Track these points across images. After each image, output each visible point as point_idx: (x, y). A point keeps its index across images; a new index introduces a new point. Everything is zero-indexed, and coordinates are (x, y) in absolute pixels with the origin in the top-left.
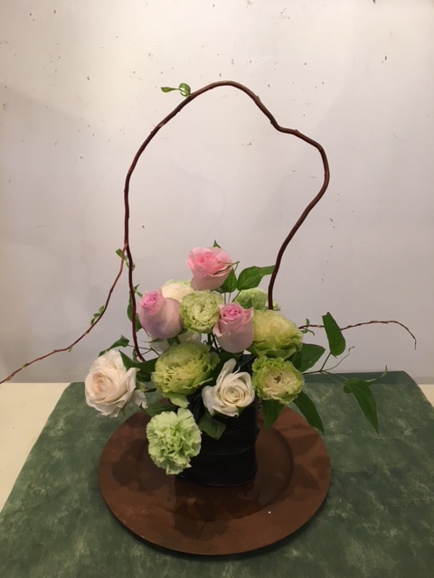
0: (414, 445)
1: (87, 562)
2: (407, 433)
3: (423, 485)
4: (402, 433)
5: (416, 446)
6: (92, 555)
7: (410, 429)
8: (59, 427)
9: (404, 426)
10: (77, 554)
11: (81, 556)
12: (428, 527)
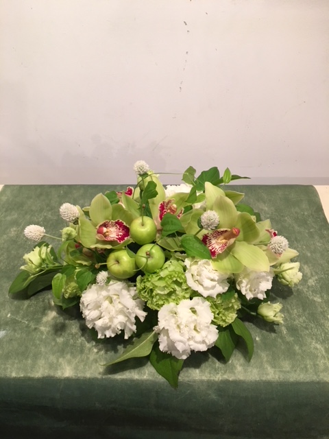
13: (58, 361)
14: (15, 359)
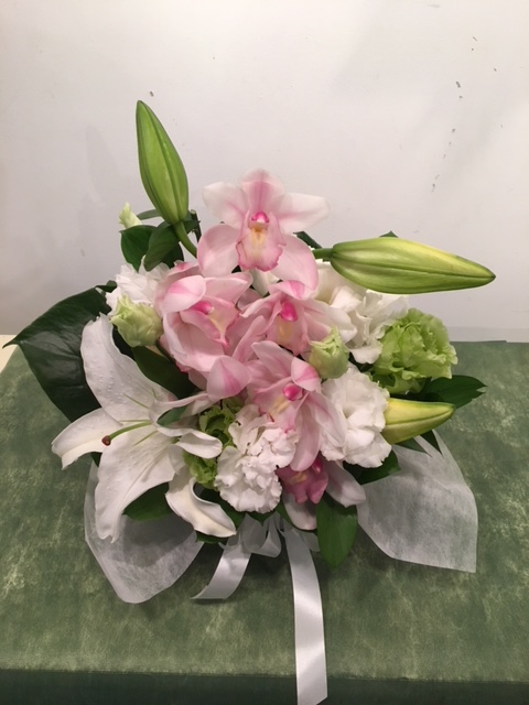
0: (512, 444)
1: (19, 599)
2: (505, 422)
3: (516, 504)
4: (499, 422)
5: (515, 444)
6: (27, 589)
7: (510, 418)
8: (10, 394)
9: (503, 412)
10: (7, 588)
11: (11, 591)
12: (516, 570)
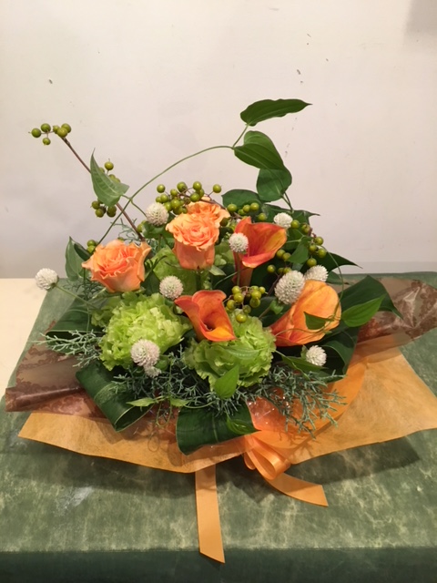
13: (169, 527)
14: (112, 525)
